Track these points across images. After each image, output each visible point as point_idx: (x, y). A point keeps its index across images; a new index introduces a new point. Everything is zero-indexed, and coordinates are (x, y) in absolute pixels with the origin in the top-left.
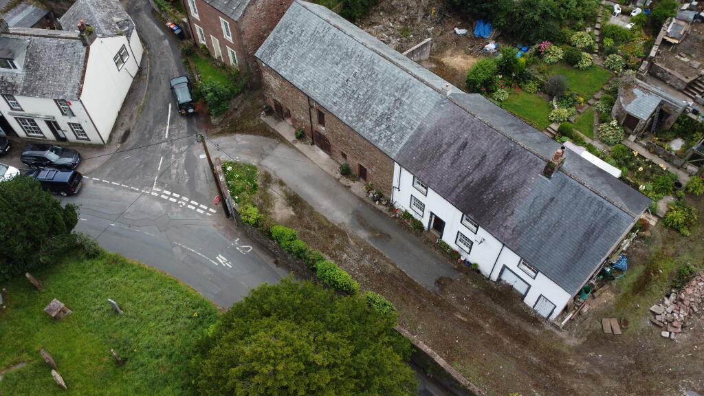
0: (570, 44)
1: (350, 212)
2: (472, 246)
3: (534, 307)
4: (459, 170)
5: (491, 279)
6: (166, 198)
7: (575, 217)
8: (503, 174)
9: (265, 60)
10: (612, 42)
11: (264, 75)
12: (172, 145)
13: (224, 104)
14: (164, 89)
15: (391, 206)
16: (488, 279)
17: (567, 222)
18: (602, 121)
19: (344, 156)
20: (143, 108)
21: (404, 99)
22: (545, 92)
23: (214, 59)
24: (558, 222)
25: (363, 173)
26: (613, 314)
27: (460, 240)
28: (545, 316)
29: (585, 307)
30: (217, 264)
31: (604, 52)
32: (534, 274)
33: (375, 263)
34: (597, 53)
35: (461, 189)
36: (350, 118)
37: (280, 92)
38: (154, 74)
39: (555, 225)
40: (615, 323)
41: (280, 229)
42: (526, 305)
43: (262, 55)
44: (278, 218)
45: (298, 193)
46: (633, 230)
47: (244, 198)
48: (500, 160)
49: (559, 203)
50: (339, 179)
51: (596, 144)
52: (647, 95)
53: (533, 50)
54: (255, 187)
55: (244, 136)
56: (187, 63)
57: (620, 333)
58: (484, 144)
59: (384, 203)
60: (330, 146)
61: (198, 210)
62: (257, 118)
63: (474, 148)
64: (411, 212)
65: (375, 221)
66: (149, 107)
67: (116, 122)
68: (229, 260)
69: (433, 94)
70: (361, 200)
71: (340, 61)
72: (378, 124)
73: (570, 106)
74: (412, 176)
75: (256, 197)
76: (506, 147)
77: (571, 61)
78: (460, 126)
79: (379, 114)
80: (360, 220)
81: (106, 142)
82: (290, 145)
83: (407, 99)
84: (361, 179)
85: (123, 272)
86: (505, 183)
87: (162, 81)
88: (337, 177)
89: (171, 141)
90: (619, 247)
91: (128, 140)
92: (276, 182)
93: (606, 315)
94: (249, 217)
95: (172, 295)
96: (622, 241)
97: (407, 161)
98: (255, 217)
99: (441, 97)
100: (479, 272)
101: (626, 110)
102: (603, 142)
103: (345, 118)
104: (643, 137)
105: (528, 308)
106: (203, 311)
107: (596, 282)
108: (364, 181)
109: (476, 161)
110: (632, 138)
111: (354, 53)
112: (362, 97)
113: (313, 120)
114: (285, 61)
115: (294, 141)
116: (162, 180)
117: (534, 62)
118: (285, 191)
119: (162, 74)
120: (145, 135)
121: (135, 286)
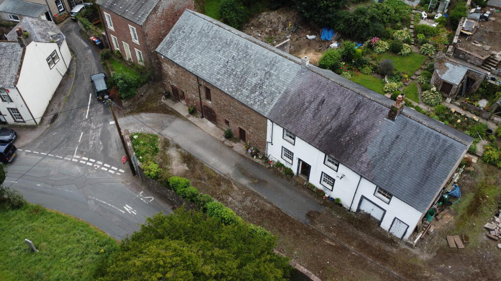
0: (393, 39)
1: (234, 165)
2: (333, 184)
3: (389, 230)
4: (319, 121)
5: (351, 210)
6: (84, 162)
7: (418, 149)
8: (356, 121)
9: (163, 53)
10: (424, 36)
11: (163, 66)
12: (91, 123)
13: (132, 90)
14: (86, 83)
15: (266, 159)
16: (349, 210)
17: (412, 153)
18: (424, 89)
19: (227, 122)
20: (69, 98)
21: (272, 72)
22: (378, 73)
23: (125, 61)
24: (405, 154)
25: (242, 135)
26: (455, 232)
27: (324, 181)
28: (400, 236)
29: (432, 227)
30: (124, 212)
31: (418, 44)
32: (388, 200)
33: (256, 203)
34: (413, 45)
35: (322, 136)
36: (231, 90)
37: (175, 78)
38: (79, 73)
39: (402, 158)
40: (457, 239)
41: (176, 179)
42: (383, 229)
43: (161, 50)
44: (175, 172)
45: (191, 153)
46: (460, 166)
47: (148, 159)
48: (352, 110)
49: (403, 139)
50: (224, 142)
51: (422, 106)
52: (456, 67)
53: (366, 43)
54: (156, 150)
55: (148, 114)
56: (105, 64)
57: (463, 247)
58: (338, 99)
59: (260, 157)
60: (216, 116)
61: (110, 171)
62: (159, 101)
63: (330, 103)
64: (283, 162)
65: (254, 171)
66: (74, 96)
67: (47, 109)
68: (134, 208)
69: (295, 66)
70: (242, 156)
71: (221, 49)
72: (253, 91)
73: (398, 81)
74: (282, 129)
75: (157, 157)
76: (356, 100)
77: (395, 50)
78: (318, 87)
79: (253, 84)
80: (241, 171)
81: (38, 123)
82: (185, 119)
83: (275, 71)
84: (241, 141)
85: (42, 218)
86: (358, 128)
87: (85, 78)
88: (222, 140)
89: (90, 120)
90: (451, 179)
91: (55, 122)
92: (173, 146)
93: (449, 233)
94: (150, 171)
95: (83, 236)
96: (453, 175)
97: (277, 118)
98: (156, 171)
99: (301, 67)
100: (341, 205)
101: (442, 78)
102: (427, 104)
103: (226, 90)
104: (456, 99)
105: (385, 232)
106: (109, 248)
107: (438, 207)
108: (244, 143)
109: (333, 113)
110: (449, 100)
111: (232, 42)
112: (239, 73)
113: (202, 97)
114: (179, 53)
115: (187, 116)
116: (82, 150)
117: (367, 53)
118: (181, 152)
119: (85, 73)
120: (69, 117)
121: (52, 229)
